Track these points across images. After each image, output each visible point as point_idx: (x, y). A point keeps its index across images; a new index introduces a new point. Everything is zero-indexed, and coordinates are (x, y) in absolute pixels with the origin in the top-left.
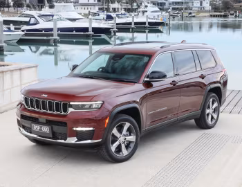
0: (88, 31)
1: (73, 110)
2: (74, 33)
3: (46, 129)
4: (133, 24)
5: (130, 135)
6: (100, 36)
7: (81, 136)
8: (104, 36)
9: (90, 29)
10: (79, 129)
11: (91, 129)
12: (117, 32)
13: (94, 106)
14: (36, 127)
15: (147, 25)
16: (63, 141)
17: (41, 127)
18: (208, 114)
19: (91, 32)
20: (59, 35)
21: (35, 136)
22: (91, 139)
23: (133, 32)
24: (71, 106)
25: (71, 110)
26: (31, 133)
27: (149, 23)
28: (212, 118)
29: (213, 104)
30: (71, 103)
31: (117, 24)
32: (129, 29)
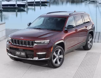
0: (15, 6)
1: (36, 44)
2: (9, 7)
3: (23, 54)
4: (34, 2)
5: (61, 55)
6: (21, 8)
7: (40, 56)
8: (22, 8)
9: (16, 5)
10: (39, 53)
11: (45, 53)
12: (28, 6)
13: (46, 43)
14: (18, 53)
15: (40, 3)
16: (32, 59)
17: (20, 53)
18: (88, 44)
19: (16, 6)
20: (3, 8)
21: (17, 57)
22: (45, 58)
23: (35, 6)
24: (35, 43)
25: (35, 44)
26: (15, 56)
27: (42, 2)
28: (90, 45)
29: (90, 39)
30: (35, 41)
31: (28, 2)
32: (33, 4)
